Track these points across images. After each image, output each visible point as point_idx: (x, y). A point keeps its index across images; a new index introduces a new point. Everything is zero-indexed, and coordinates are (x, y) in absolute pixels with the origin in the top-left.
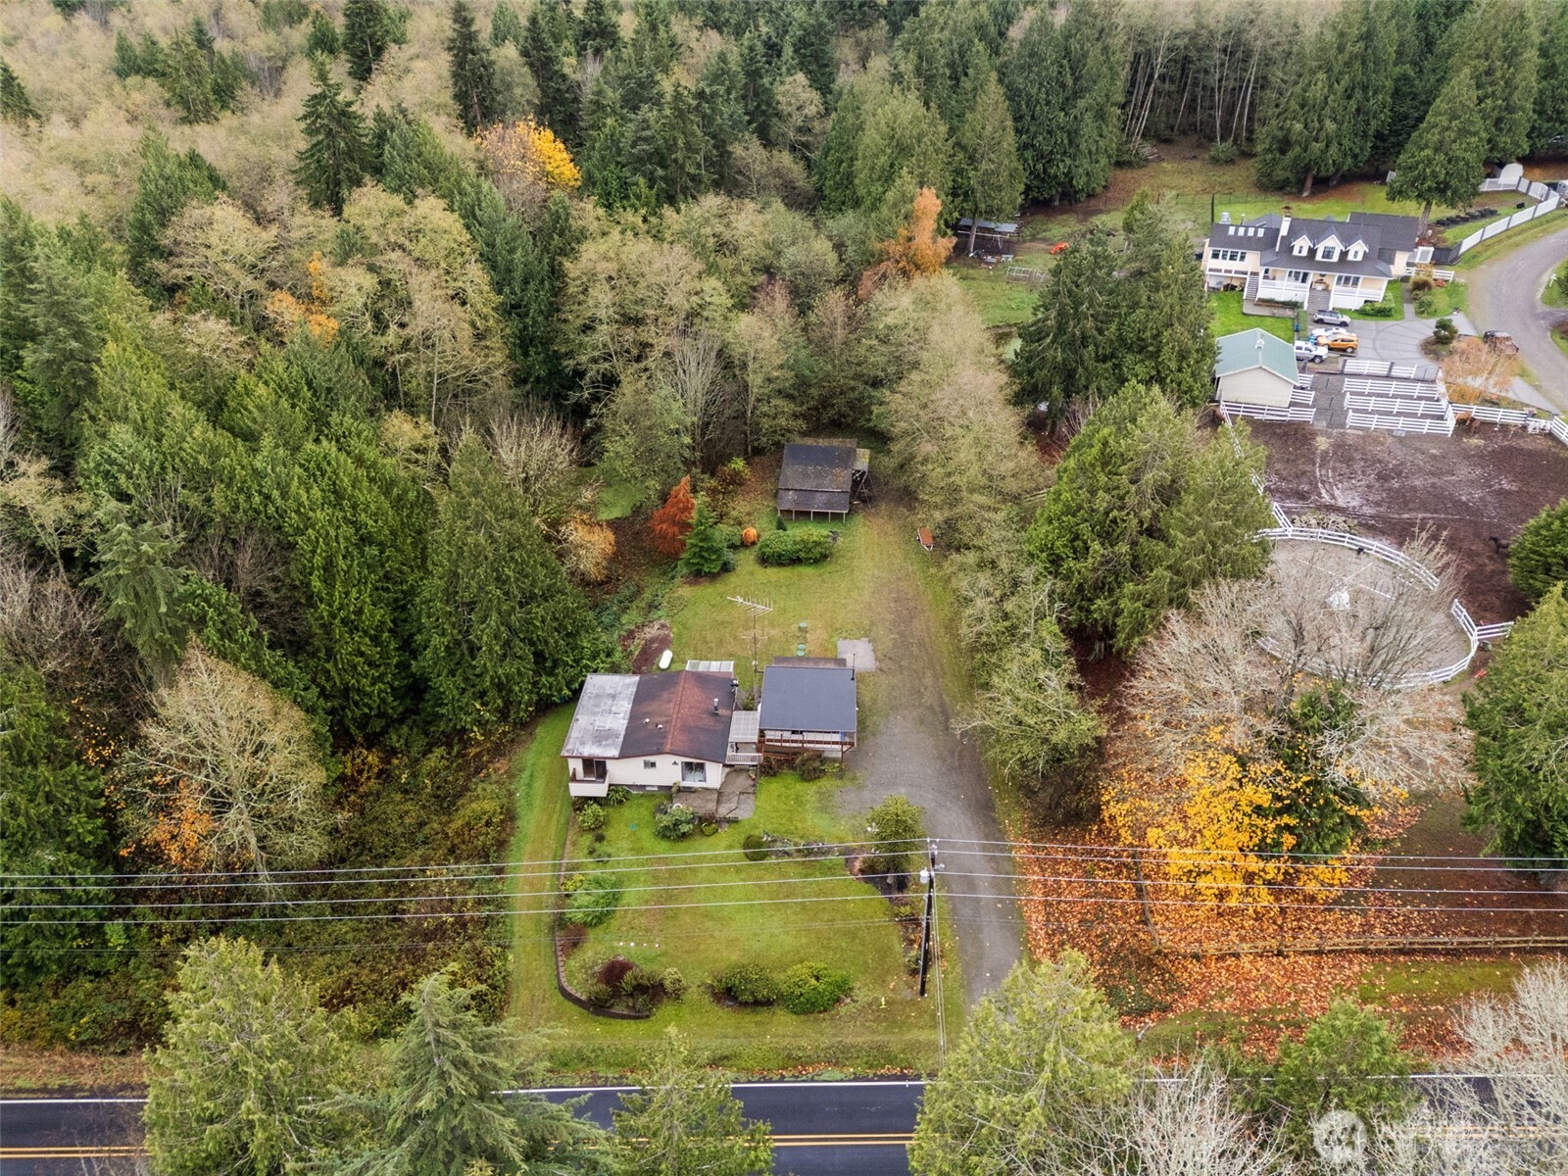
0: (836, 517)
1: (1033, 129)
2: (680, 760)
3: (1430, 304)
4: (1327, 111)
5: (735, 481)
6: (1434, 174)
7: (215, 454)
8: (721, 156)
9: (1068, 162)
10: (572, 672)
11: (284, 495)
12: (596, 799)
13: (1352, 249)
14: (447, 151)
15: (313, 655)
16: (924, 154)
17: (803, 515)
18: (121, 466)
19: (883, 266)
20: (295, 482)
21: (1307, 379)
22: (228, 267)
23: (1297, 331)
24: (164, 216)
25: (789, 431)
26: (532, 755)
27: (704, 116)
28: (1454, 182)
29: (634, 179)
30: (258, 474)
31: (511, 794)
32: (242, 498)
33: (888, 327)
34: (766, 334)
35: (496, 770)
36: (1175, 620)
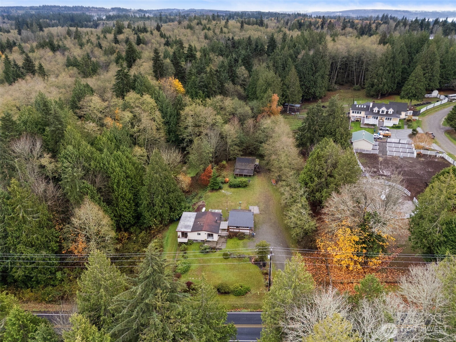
0: (250, 176)
1: (305, 80)
2: (207, 233)
3: (411, 125)
4: (383, 76)
5: (223, 167)
6: (412, 92)
7: (92, 153)
8: (222, 86)
9: (314, 89)
10: (179, 212)
11: (109, 164)
12: (184, 243)
13: (389, 111)
14: (152, 84)
15: (113, 205)
16: (275, 85)
17: (241, 175)
18: (69, 156)
19: (264, 113)
20: (112, 161)
21: (377, 143)
22: (95, 111)
23: (375, 131)
24: (79, 99)
25: (238, 154)
26: (168, 233)
27: (218, 76)
28: (417, 94)
29: (199, 91)
30: (102, 159)
31: (162, 242)
32: (98, 164)
33: (264, 128)
34: (232, 129)
35: (159, 237)
36: (334, 194)
